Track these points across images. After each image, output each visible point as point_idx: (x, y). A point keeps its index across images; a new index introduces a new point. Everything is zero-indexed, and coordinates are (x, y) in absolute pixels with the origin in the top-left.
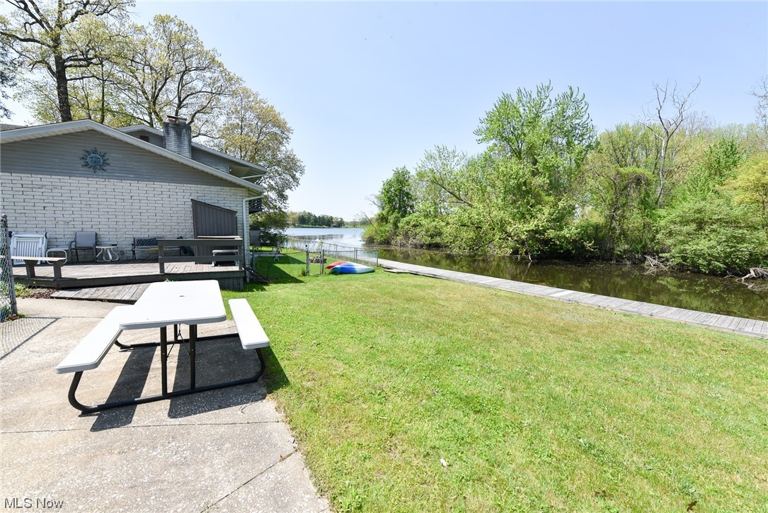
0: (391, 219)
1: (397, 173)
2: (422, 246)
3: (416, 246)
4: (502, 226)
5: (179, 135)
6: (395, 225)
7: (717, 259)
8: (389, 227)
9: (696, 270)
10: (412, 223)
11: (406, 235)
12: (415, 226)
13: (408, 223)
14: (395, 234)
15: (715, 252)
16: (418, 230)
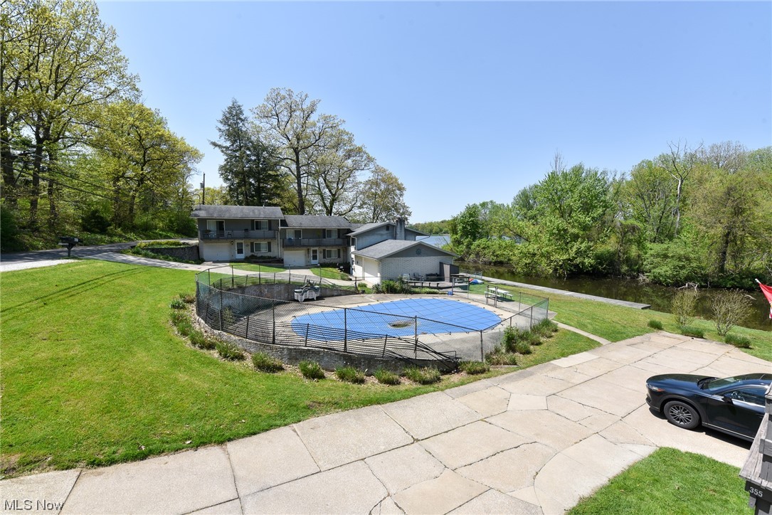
0: (466, 241)
1: (468, 208)
2: (490, 263)
3: (485, 263)
4: (547, 256)
5: (401, 224)
6: (468, 246)
7: (669, 278)
8: (463, 247)
9: (661, 283)
10: (482, 246)
11: (477, 254)
12: (484, 248)
13: (479, 246)
14: (468, 253)
15: (668, 274)
16: (486, 251)
